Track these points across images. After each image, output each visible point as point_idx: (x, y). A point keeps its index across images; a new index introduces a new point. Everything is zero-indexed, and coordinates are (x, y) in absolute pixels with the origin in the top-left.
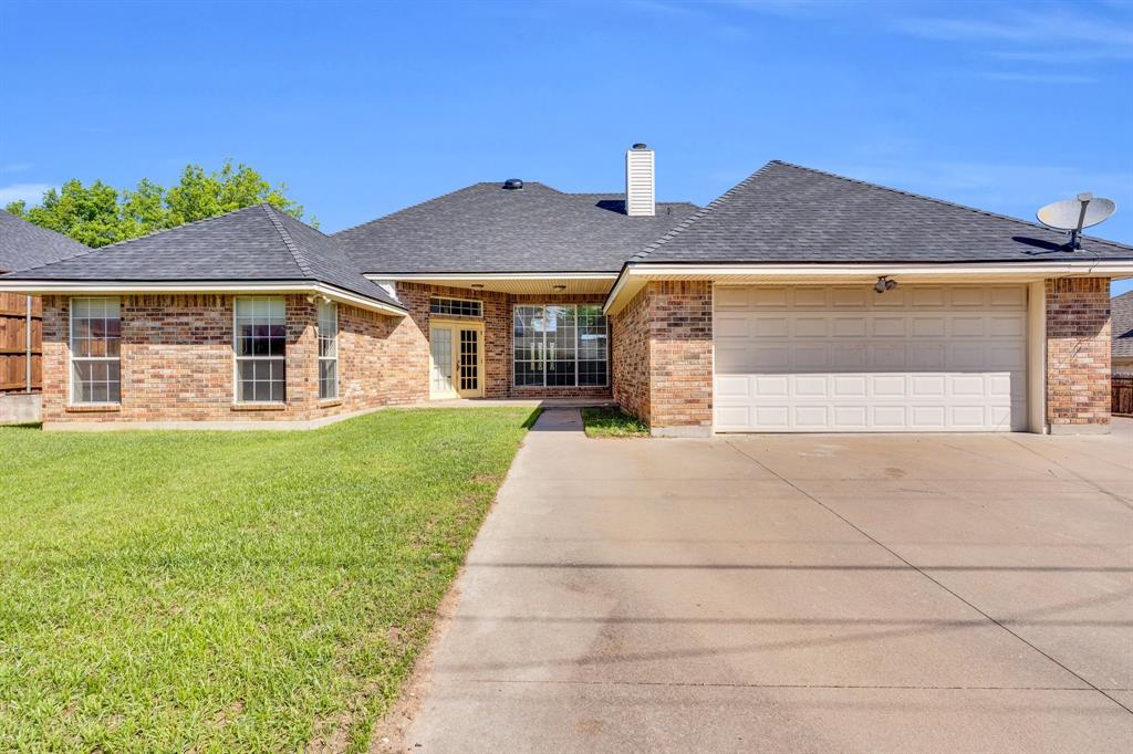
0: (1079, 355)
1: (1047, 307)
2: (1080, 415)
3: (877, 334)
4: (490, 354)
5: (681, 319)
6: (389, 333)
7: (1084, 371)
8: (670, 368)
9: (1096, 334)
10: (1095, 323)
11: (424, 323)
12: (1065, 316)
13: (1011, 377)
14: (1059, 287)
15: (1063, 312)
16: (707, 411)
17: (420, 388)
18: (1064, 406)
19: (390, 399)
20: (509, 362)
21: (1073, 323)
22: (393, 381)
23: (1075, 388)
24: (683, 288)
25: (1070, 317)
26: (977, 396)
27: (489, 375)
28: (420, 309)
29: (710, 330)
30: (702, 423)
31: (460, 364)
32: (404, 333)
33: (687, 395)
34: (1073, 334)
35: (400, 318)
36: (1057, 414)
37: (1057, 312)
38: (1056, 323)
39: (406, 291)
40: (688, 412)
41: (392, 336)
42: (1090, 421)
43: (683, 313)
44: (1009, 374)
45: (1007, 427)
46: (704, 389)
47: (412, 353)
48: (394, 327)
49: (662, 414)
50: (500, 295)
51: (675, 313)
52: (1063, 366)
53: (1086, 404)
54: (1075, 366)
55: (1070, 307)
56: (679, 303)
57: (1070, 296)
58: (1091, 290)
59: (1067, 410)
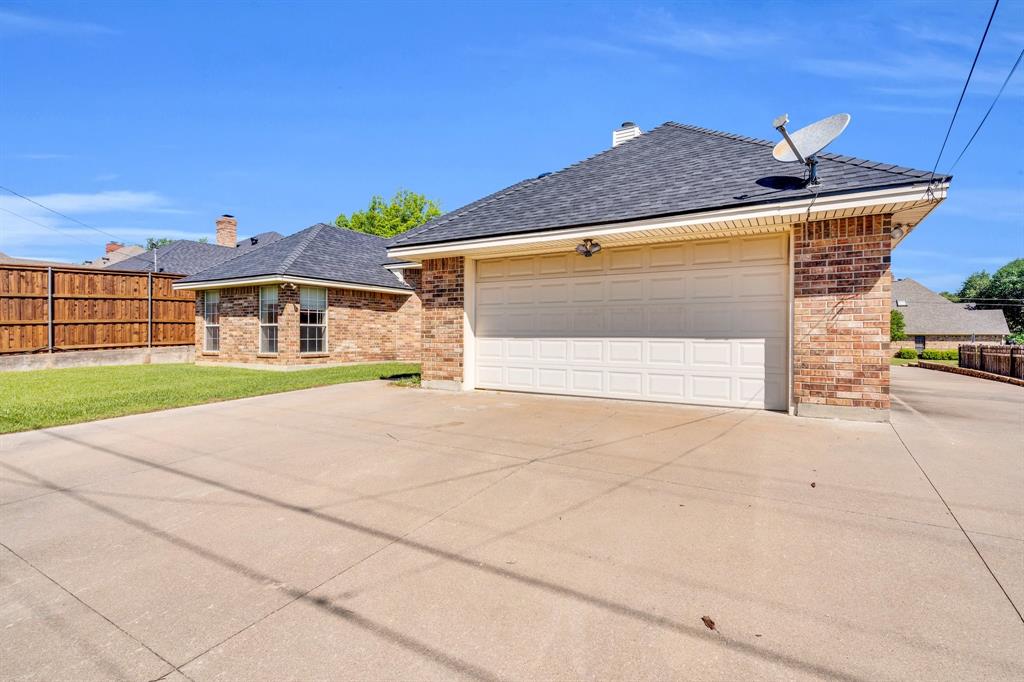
0: (841, 317)
1: (796, 258)
2: (840, 394)
3: (614, 298)
5: (442, 291)
6: (398, 308)
7: (847, 338)
8: (434, 331)
9: (867, 289)
10: (866, 275)
12: (819, 269)
13: (766, 345)
14: (810, 233)
15: (817, 264)
16: (458, 369)
18: (818, 382)
21: (831, 277)
22: (401, 343)
23: (834, 359)
24: (443, 264)
25: (827, 270)
26: (723, 366)
29: (462, 299)
30: (455, 378)
32: (410, 307)
33: (446, 355)
34: (831, 291)
35: (406, 297)
36: (807, 391)
37: (807, 264)
38: (808, 278)
39: (412, 276)
40: (445, 368)
41: (401, 310)
42: (857, 403)
43: (444, 285)
44: (763, 341)
45: (761, 404)
46: (456, 350)
47: (418, 322)
48: (403, 303)
49: (429, 369)
51: (437, 286)
52: (815, 331)
53: (850, 381)
54: (834, 332)
55: (827, 256)
56: (441, 277)
57: (826, 243)
58: (860, 233)
59: (822, 387)
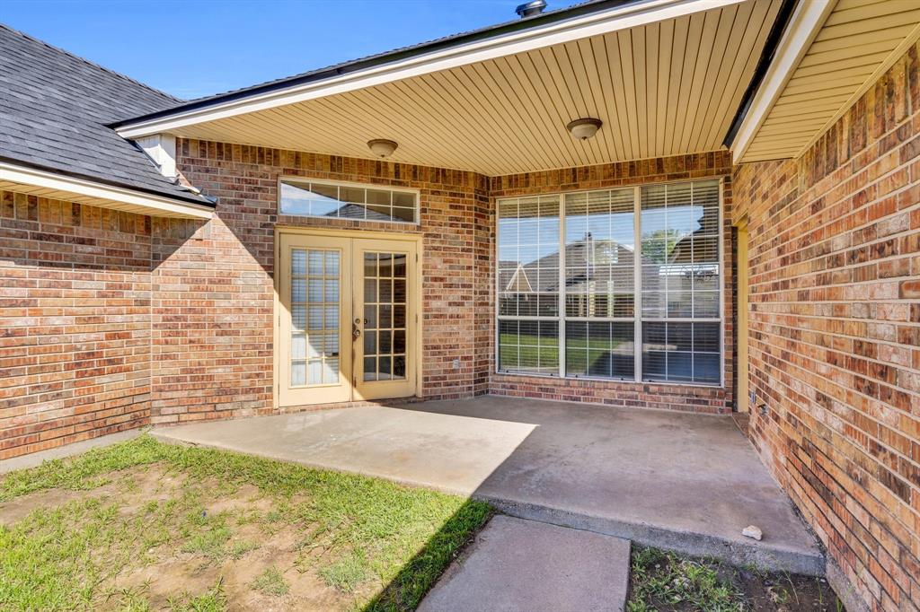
4: (435, 304)
6: (158, 258)
11: (258, 237)
17: (246, 383)
19: (158, 412)
20: (482, 320)
22: (171, 369)
27: (431, 349)
28: (247, 203)
31: (361, 326)
32: (200, 257)
35: (186, 227)
39: (207, 162)
41: (167, 266)
47: (224, 303)
48: (175, 242)
50: (460, 176)
